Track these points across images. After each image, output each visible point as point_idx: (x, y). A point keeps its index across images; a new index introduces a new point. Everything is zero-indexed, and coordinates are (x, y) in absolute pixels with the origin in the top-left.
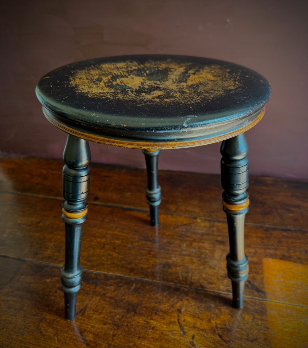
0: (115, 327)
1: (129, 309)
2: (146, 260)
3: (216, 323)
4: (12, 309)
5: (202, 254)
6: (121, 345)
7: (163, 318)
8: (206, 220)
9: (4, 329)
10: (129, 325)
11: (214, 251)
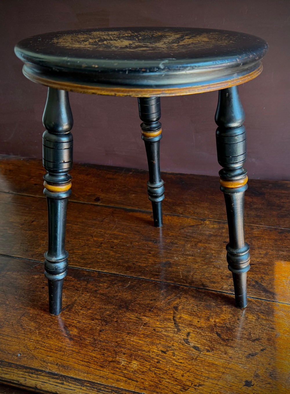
0: (103, 323)
1: (120, 306)
2: (145, 259)
3: (215, 322)
5: (207, 254)
6: (107, 340)
7: (157, 315)
8: (215, 222)
10: (119, 321)
11: (221, 251)
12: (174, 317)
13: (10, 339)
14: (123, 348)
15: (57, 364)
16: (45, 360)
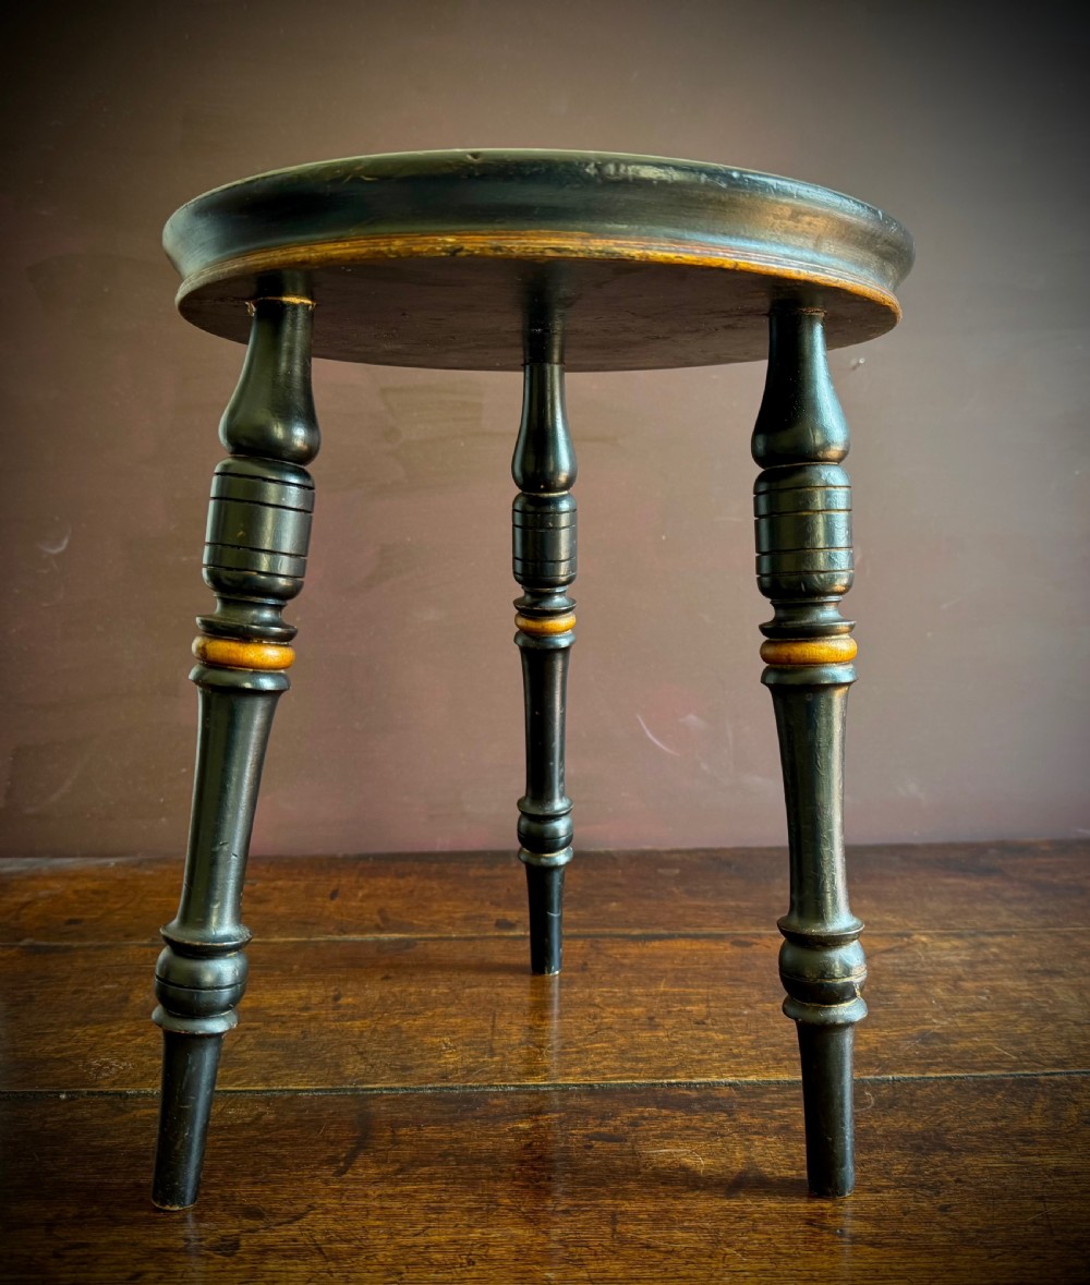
8: (943, 935)
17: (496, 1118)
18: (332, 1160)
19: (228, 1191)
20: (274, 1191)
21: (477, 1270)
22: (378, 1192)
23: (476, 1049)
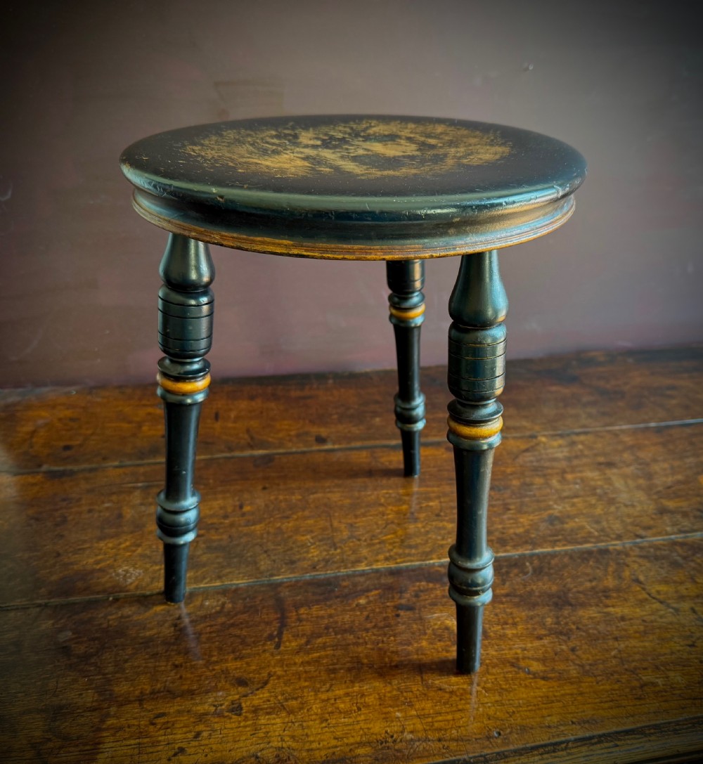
0: (561, 637)
1: (556, 604)
2: (512, 521)
4: (342, 671)
5: (595, 488)
6: (599, 660)
7: (622, 599)
8: (553, 436)
9: (362, 709)
10: (580, 626)
11: (610, 479)
12: (649, 594)
13: (450, 717)
14: (633, 661)
15: (573, 723)
16: (547, 724)
17: (346, 596)
18: (271, 637)
19: (224, 666)
20: (248, 664)
21: (364, 714)
22: (301, 660)
23: (326, 544)
